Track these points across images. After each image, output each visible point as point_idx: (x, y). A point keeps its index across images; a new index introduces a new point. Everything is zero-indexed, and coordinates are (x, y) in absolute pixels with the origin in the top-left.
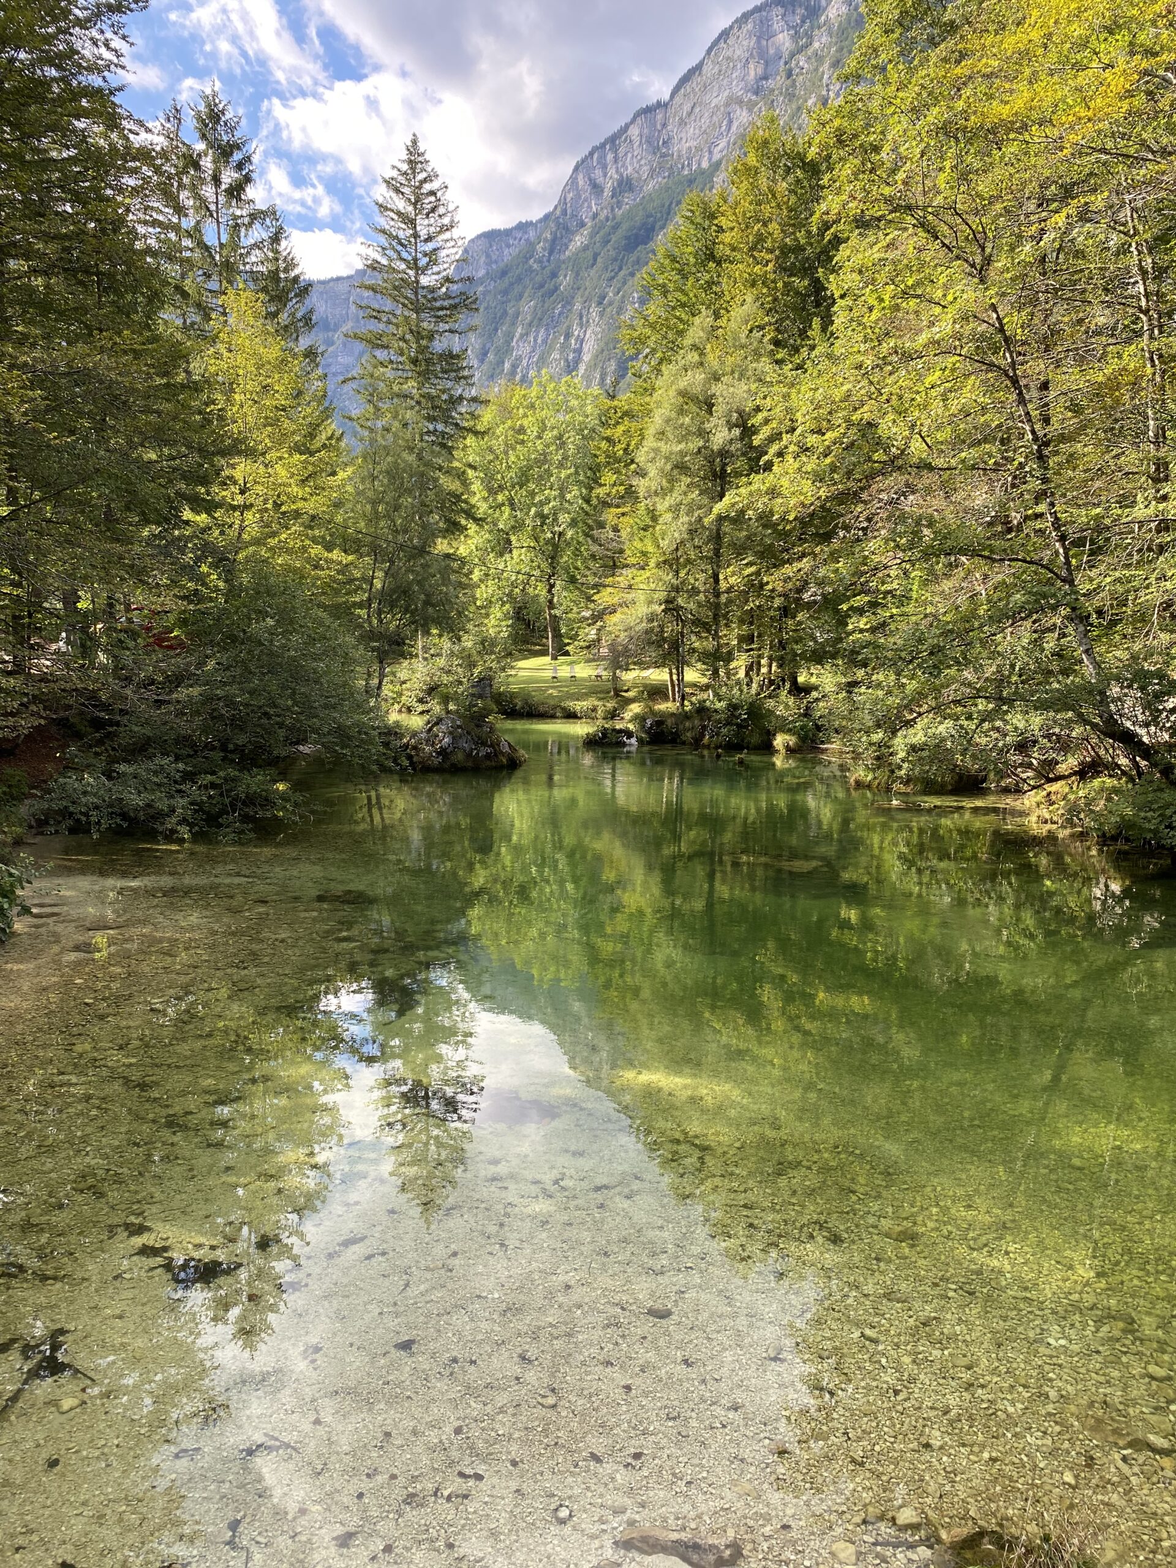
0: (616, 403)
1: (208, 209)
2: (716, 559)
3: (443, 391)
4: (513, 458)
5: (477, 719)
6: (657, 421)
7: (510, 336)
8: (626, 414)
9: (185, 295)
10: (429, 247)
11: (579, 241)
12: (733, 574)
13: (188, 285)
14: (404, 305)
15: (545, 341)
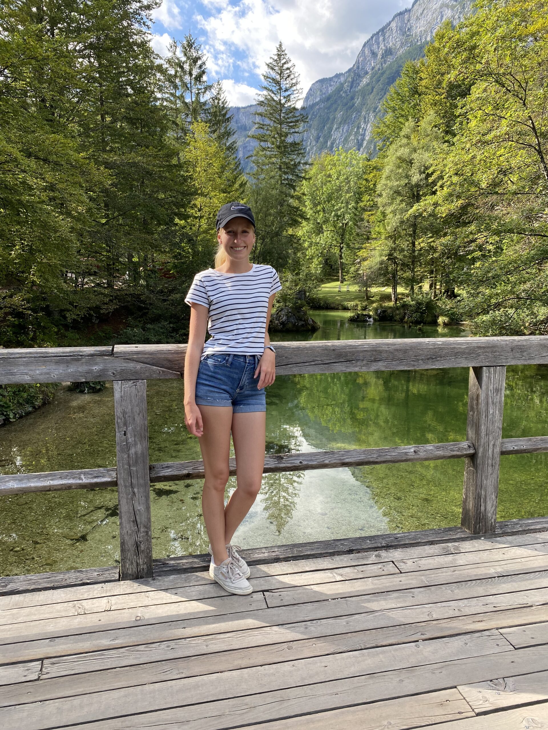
0: (370, 163)
1: (187, 86)
2: (414, 235)
3: (291, 160)
4: (325, 189)
5: (297, 308)
6: (386, 172)
7: (330, 129)
8: (375, 168)
9: (177, 125)
10: (287, 93)
11: (365, 81)
12: (423, 242)
13: (178, 121)
14: (274, 121)
15: (347, 131)
